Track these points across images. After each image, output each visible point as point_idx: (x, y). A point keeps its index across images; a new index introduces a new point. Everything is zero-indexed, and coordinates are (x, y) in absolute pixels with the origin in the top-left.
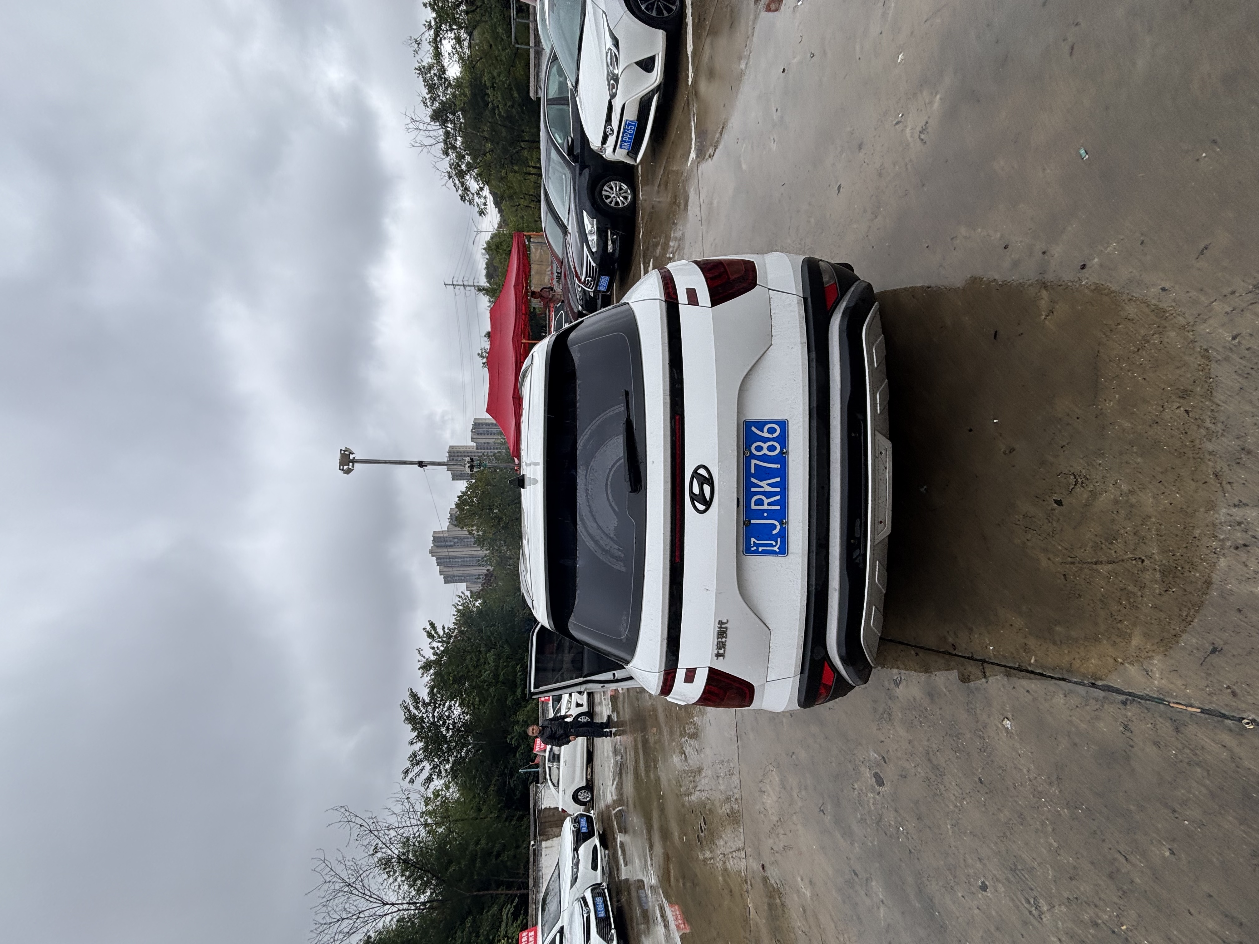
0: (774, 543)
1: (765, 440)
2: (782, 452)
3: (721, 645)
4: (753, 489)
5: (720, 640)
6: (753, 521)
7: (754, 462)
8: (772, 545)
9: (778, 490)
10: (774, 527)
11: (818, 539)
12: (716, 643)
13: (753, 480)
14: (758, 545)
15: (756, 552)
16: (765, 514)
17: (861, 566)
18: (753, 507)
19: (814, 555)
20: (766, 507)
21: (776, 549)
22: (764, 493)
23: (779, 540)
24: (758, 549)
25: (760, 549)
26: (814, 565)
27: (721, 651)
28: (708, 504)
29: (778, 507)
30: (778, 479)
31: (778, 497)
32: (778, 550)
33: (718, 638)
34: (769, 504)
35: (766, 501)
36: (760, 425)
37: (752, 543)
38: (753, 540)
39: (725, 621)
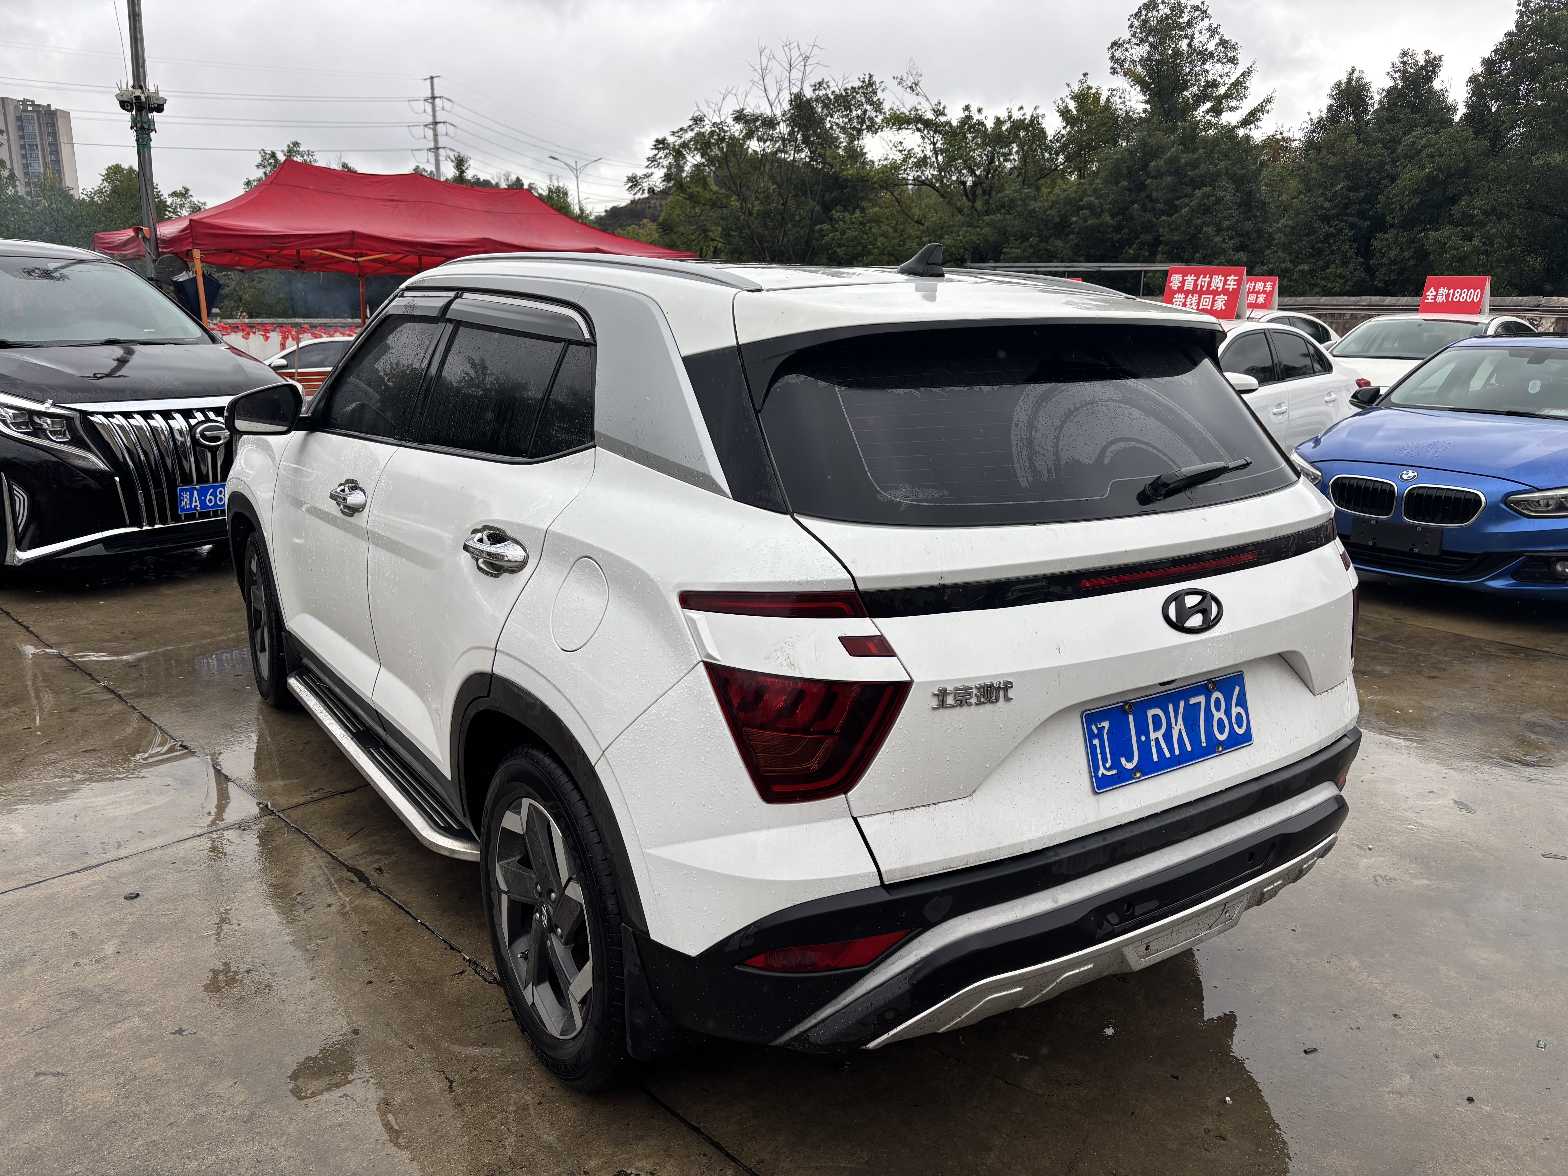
0: (1108, 765)
1: (1228, 712)
2: (1220, 743)
3: (963, 697)
4: (1171, 707)
5: (975, 691)
6: (1131, 717)
7: (1201, 699)
8: (1105, 761)
9: (1177, 753)
10: (1130, 759)
11: (1122, 843)
12: (968, 685)
13: (1182, 704)
14: (1100, 736)
15: (1089, 736)
16: (1143, 738)
17: (1100, 933)
18: (1151, 713)
19: (1099, 843)
20: (1153, 735)
21: (1102, 770)
22: (1169, 728)
23: (1114, 772)
24: (1095, 736)
25: (1096, 742)
26: (1088, 848)
27: (950, 700)
28: (1178, 626)
29: (1155, 759)
30: (1189, 748)
31: (1168, 755)
32: (1100, 775)
33: (978, 688)
34: (1157, 740)
35: (1160, 734)
36: (1242, 702)
37: (1103, 724)
38: (1106, 724)
39: (1011, 694)
